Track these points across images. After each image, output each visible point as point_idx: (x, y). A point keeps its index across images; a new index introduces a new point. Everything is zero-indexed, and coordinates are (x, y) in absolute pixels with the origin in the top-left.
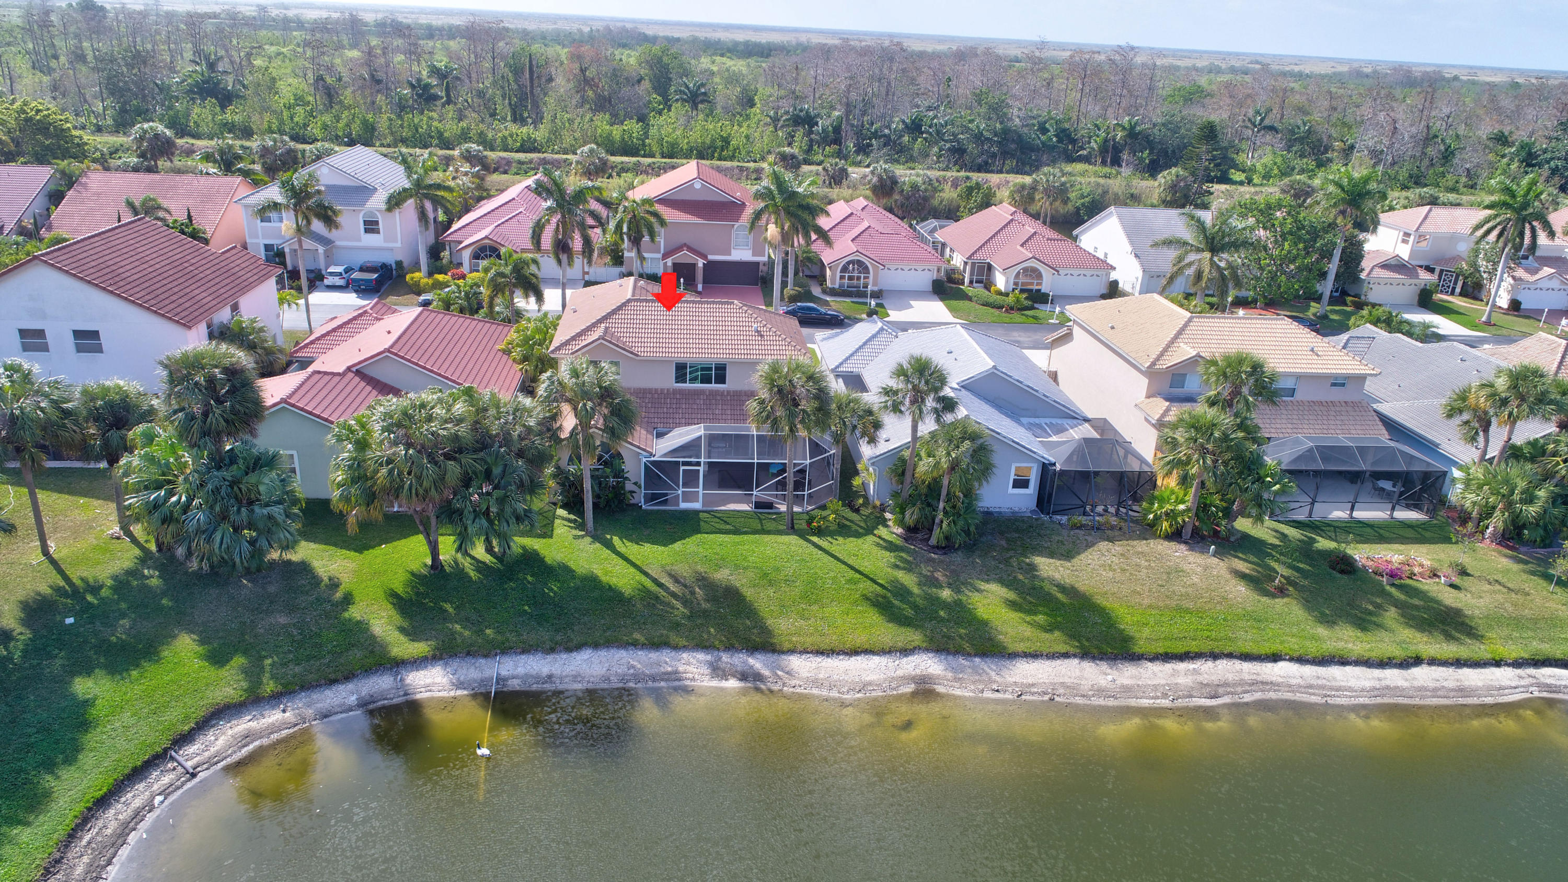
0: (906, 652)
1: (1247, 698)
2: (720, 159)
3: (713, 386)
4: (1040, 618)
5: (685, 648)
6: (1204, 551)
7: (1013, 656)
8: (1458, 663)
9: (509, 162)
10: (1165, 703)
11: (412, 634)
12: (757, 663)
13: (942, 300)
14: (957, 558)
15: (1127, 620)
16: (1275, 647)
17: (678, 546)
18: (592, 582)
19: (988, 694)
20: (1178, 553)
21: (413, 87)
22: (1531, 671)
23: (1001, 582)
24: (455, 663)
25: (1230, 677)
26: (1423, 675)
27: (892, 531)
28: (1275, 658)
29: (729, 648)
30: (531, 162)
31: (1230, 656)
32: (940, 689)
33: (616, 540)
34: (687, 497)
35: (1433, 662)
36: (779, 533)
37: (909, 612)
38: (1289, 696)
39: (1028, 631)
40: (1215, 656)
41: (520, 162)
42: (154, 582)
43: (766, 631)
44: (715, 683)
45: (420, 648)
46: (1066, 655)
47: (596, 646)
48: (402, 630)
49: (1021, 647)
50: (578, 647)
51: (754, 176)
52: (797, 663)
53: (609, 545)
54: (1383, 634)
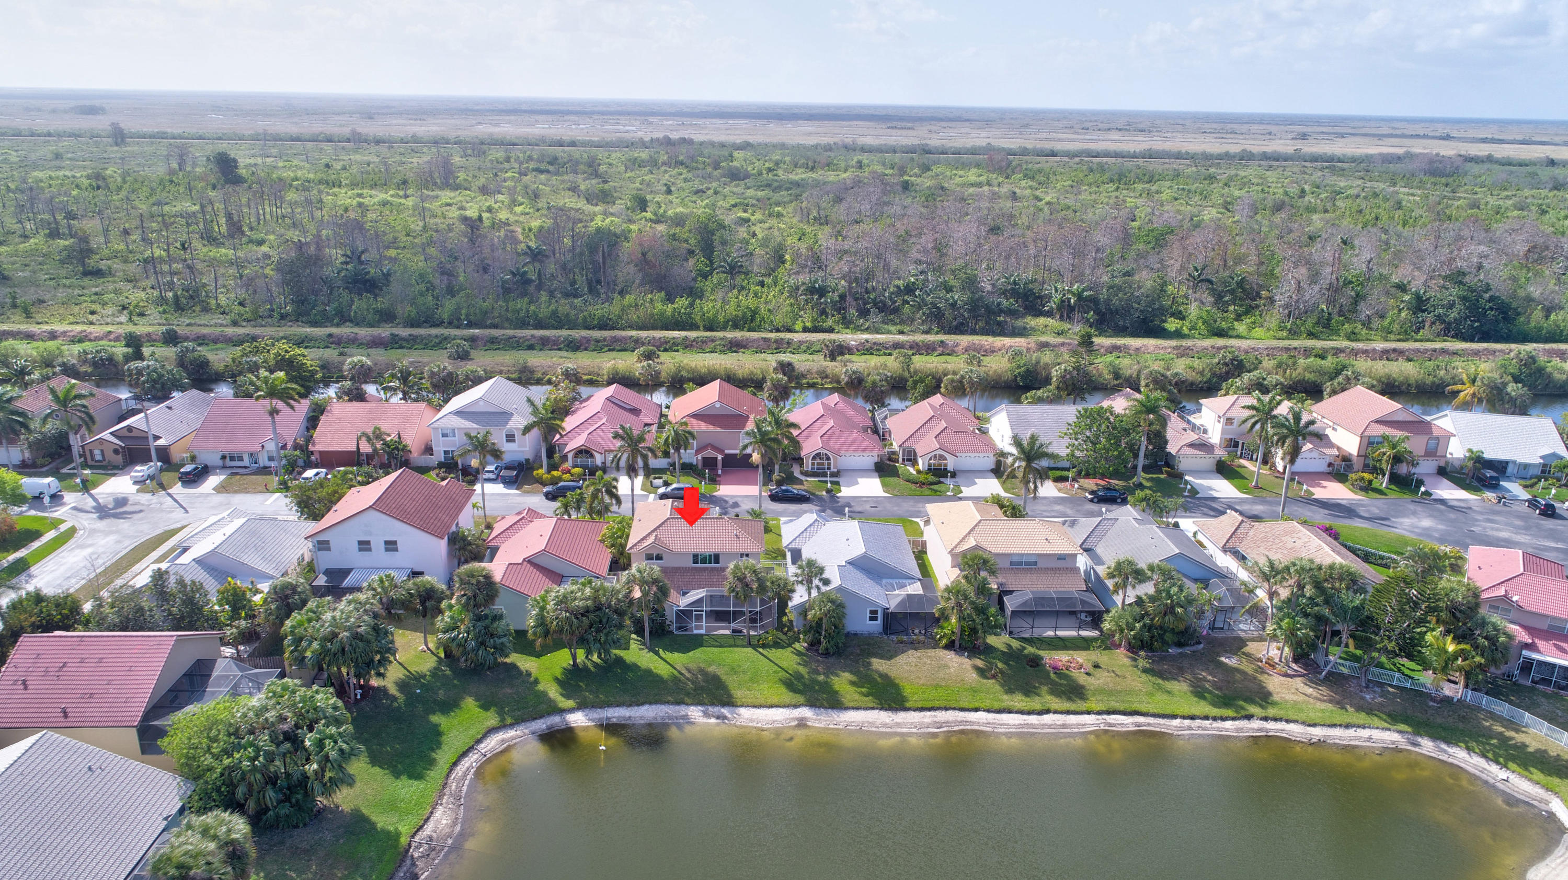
0: (795, 706)
1: (956, 728)
2: (749, 330)
3: (713, 565)
4: (864, 690)
5: (692, 704)
6: (963, 655)
7: (847, 708)
8: (1068, 712)
9: (588, 340)
10: (914, 730)
11: (567, 696)
12: (725, 711)
13: (880, 477)
14: (831, 660)
15: (908, 690)
16: (977, 705)
17: (691, 654)
18: (649, 672)
19: (831, 726)
20: (950, 657)
21: (514, 275)
22: (1105, 717)
23: (851, 672)
24: (587, 711)
25: (951, 719)
26: (1048, 719)
27: (800, 646)
28: (976, 710)
29: (712, 704)
30: (605, 340)
31: (954, 709)
32: (809, 724)
33: (661, 651)
34: (698, 628)
35: (1056, 712)
36: (743, 646)
37: (801, 687)
38: (977, 728)
39: (857, 696)
40: (946, 709)
41: (597, 341)
42: (448, 672)
43: (730, 696)
44: (705, 720)
45: (570, 703)
46: (873, 708)
47: (650, 703)
48: (562, 695)
49: (851, 704)
50: (642, 704)
51: (774, 346)
52: (743, 711)
53: (657, 654)
54: (1037, 698)
